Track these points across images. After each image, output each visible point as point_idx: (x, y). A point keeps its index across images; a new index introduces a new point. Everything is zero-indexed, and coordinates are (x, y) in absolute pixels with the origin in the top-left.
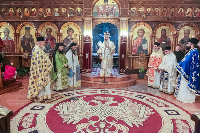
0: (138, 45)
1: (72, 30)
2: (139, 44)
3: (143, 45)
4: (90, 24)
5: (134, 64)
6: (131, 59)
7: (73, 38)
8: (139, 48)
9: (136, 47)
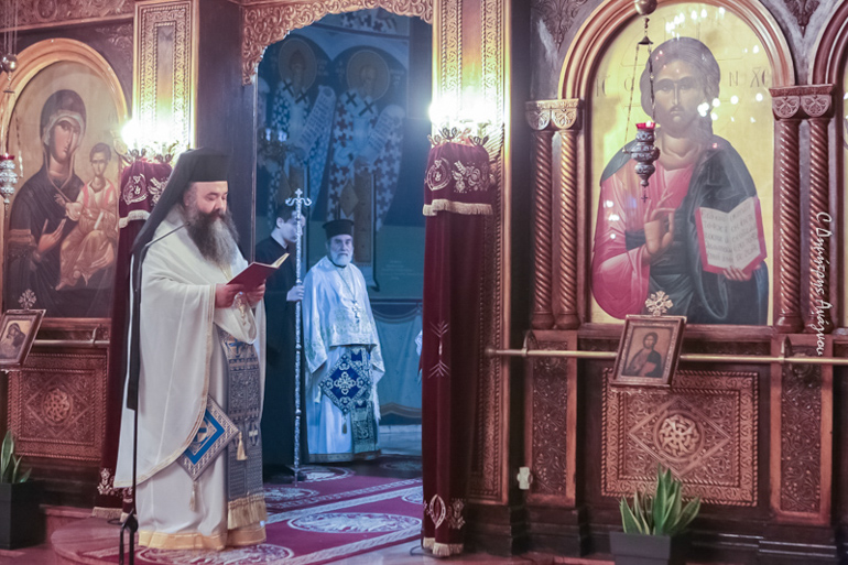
0: (651, 229)
1: (72, 108)
2: (661, 217)
3: (710, 219)
4: (181, 47)
5: (606, 440)
6: (565, 379)
7: (81, 183)
8: (666, 259)
9: (630, 252)
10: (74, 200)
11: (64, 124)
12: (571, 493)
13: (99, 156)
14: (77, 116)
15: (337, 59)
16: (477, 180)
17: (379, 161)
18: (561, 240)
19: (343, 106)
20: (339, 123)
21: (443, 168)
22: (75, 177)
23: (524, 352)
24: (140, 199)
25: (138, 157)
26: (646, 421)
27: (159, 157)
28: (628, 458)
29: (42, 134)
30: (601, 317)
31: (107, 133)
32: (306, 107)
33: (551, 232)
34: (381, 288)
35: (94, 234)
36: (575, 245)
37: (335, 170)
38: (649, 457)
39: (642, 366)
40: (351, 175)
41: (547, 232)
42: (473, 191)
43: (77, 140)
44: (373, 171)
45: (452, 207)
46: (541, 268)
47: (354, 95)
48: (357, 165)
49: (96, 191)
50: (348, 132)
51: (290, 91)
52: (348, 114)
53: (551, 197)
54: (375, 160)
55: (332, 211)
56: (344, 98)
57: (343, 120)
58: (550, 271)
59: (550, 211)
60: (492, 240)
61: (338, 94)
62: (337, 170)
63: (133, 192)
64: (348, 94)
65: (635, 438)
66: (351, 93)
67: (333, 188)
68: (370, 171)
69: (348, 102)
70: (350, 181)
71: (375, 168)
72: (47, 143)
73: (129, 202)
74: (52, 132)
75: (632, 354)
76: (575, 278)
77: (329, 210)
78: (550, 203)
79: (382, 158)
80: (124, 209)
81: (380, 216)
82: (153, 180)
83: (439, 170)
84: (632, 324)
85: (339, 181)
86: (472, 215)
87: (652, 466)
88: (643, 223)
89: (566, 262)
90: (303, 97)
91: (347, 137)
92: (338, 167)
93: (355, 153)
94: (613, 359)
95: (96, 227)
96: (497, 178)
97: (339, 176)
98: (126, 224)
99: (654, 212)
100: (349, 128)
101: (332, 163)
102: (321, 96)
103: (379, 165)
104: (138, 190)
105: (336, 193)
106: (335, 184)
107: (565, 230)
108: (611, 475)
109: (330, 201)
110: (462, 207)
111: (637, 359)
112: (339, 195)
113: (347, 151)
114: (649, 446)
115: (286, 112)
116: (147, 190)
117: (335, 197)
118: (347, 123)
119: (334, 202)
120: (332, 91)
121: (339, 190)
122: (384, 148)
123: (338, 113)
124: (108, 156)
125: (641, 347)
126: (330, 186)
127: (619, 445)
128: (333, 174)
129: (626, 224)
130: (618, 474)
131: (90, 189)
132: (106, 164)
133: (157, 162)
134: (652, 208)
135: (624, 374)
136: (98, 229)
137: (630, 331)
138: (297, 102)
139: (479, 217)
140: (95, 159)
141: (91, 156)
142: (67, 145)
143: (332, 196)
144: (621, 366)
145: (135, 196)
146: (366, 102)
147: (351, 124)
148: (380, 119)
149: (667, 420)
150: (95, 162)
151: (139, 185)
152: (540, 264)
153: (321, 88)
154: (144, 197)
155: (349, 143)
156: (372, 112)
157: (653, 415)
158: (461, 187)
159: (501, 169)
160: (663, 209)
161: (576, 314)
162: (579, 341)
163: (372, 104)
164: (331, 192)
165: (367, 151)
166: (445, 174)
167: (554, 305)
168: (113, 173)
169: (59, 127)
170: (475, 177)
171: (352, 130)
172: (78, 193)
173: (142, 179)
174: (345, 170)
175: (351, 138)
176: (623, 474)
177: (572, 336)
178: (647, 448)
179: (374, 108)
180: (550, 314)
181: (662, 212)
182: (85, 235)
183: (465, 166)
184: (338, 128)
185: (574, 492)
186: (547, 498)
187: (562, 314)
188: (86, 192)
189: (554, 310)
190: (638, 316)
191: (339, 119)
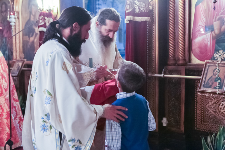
0: (216, 24)
2: (221, 19)
5: (197, 108)
6: (180, 85)
8: (223, 36)
9: (207, 34)
12: (183, 129)
16: (144, 8)
18: (179, 31)
21: (130, 4)
23: (162, 75)
24: (42, 24)
26: (213, 102)
28: (205, 116)
30: (195, 61)
33: (175, 28)
36: (184, 32)
38: (214, 117)
39: (213, 83)
41: (173, 28)
42: (142, 12)
45: (133, 19)
46: (171, 42)
53: (175, 14)
58: (175, 43)
59: (175, 19)
60: (151, 31)
65: (209, 109)
75: (208, 78)
76: (184, 46)
78: (175, 17)
83: (129, 4)
84: (208, 64)
86: (142, 22)
87: (216, 120)
88: (213, 23)
89: (181, 39)
94: (199, 79)
96: (153, 7)
99: (218, 17)
104: (41, 21)
107: (180, 26)
108: (198, 122)
110: (138, 19)
111: (210, 80)
114: (215, 112)
116: (44, 21)
125: (212, 74)
127: (202, 111)
129: (205, 23)
130: (202, 122)
133: (47, 12)
134: (217, 16)
135: (204, 87)
137: (207, 68)
139: (145, 22)
144: (203, 83)
145: (40, 23)
149: (222, 102)
152: (171, 40)
157: (216, 100)
158: (137, 11)
159: (154, 4)
160: (222, 16)
161: (185, 60)
162: (186, 70)
166: (131, 5)
167: (176, 56)
170: (143, 6)
176: (204, 122)
177: (183, 69)
178: (213, 113)
180: (175, 60)
181: (222, 17)
183: (139, 2)
185: (184, 128)
186: (173, 129)
187: (179, 60)
189: (176, 58)
190: (210, 61)
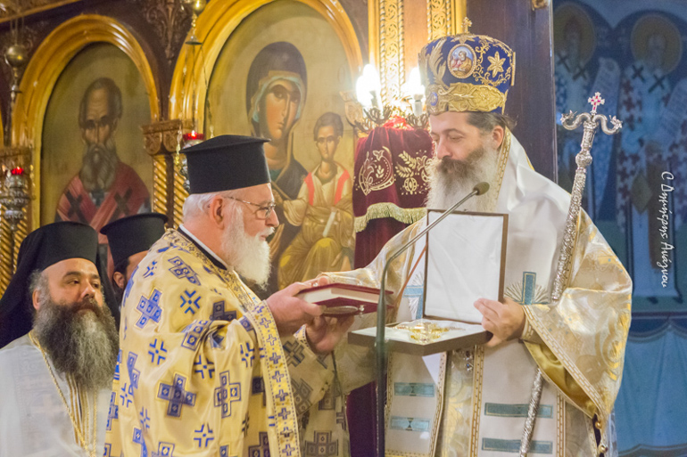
1: (287, 68)
7: (303, 172)
10: (294, 197)
11: (278, 91)
13: (326, 131)
14: (293, 78)
15: (620, 26)
17: (674, 146)
19: (628, 82)
20: (625, 103)
22: (295, 165)
24: (385, 185)
25: (378, 121)
27: (410, 120)
29: (249, 107)
31: (336, 98)
32: (586, 83)
34: (684, 298)
35: (324, 243)
37: (623, 158)
40: (643, 163)
43: (296, 113)
44: (669, 159)
47: (642, 69)
48: (650, 151)
49: (324, 182)
50: (636, 113)
51: (567, 67)
52: (636, 91)
54: (669, 145)
55: (623, 207)
56: (630, 72)
57: (630, 99)
61: (623, 67)
62: (626, 159)
63: (373, 175)
64: (634, 67)
66: (638, 65)
67: (622, 180)
68: (665, 157)
69: (634, 77)
70: (641, 171)
71: (670, 155)
72: (256, 120)
73: (367, 192)
74: (262, 103)
77: (618, 206)
79: (678, 141)
80: (360, 203)
81: (679, 212)
82: (404, 156)
85: (628, 171)
90: (582, 73)
91: (636, 118)
92: (627, 155)
93: (645, 138)
95: (325, 233)
97: (628, 165)
98: (364, 225)
100: (637, 108)
101: (619, 151)
102: (603, 70)
103: (675, 150)
104: (380, 172)
105: (626, 186)
106: (624, 175)
109: (619, 196)
112: (630, 188)
113: (637, 135)
115: (562, 90)
116: (395, 171)
117: (625, 191)
118: (634, 101)
119: (624, 197)
120: (616, 65)
121: (630, 182)
122: (680, 131)
123: (623, 91)
124: (339, 130)
126: (619, 178)
128: (621, 163)
131: (316, 181)
132: (337, 142)
136: (328, 237)
138: (575, 78)
140: (321, 136)
141: (316, 133)
142: (282, 119)
143: (621, 190)
145: (376, 181)
146: (655, 77)
147: (640, 103)
148: (673, 96)
150: (322, 140)
151: (382, 163)
153: (602, 61)
154: (391, 182)
155: (638, 126)
156: (663, 87)
163: (663, 78)
164: (620, 184)
165: (660, 135)
168: (346, 153)
169: (271, 96)
171: (641, 109)
172: (300, 186)
173: (385, 154)
174: (635, 158)
175: (640, 120)
179: (665, 83)
182: (310, 245)
184: (624, 108)
188: (310, 185)
191: (625, 97)
